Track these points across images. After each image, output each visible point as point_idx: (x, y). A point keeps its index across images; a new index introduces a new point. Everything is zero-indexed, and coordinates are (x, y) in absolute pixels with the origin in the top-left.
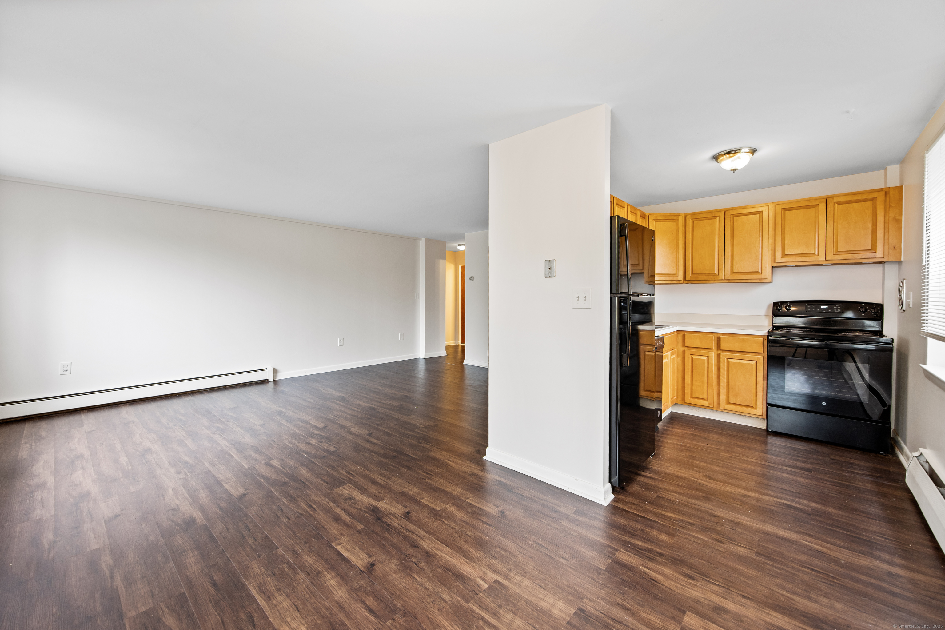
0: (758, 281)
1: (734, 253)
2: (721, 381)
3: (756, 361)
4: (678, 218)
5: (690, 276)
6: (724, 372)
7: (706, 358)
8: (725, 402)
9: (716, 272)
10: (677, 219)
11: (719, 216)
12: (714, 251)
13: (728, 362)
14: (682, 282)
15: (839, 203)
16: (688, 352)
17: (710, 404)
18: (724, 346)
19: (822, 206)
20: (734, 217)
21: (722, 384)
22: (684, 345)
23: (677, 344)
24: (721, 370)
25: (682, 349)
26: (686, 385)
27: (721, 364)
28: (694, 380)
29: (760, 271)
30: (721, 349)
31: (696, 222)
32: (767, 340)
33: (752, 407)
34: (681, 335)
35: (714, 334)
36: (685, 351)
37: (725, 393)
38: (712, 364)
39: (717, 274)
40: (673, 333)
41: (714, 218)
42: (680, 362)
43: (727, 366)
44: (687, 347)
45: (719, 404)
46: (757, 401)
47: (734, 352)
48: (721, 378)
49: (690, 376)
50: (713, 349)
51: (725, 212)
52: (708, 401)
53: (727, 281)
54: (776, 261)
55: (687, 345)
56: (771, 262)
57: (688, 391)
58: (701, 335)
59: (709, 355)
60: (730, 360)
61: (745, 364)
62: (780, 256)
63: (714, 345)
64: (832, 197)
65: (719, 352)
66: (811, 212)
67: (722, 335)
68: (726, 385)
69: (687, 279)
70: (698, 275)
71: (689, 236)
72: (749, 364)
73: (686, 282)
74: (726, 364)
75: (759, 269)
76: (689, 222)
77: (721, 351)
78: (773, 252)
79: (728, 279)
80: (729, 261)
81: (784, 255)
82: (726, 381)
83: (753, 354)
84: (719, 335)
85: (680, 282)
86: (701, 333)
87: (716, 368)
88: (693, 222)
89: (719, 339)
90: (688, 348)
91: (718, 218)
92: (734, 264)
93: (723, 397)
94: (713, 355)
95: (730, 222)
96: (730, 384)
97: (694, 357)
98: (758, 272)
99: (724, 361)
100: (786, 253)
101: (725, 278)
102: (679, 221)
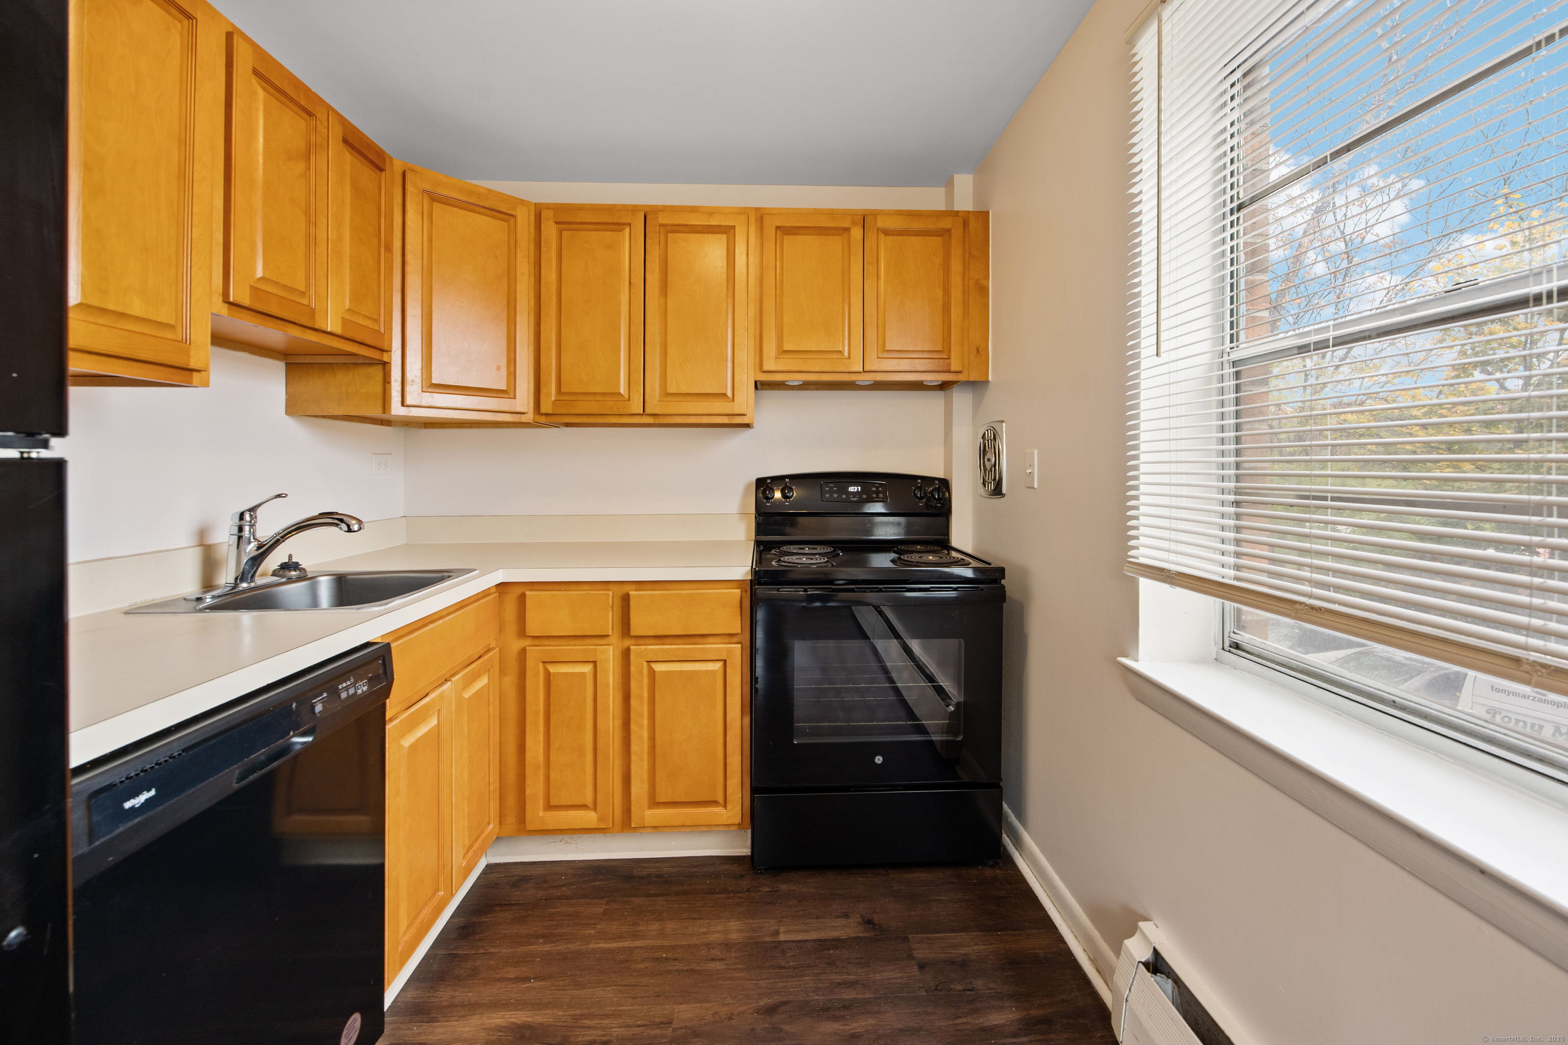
0: (725, 420)
1: (670, 337)
2: (633, 737)
3: (725, 661)
4: (514, 209)
5: (553, 399)
6: (640, 707)
7: (587, 669)
8: (645, 802)
9: (623, 390)
10: (511, 212)
11: (630, 225)
12: (617, 328)
13: (652, 673)
14: (529, 417)
15: (887, 232)
16: (534, 654)
17: (600, 819)
18: (638, 625)
19: (857, 233)
20: (667, 232)
21: (634, 748)
22: (522, 632)
23: (501, 629)
24: (634, 702)
25: (516, 645)
26: (529, 771)
27: (633, 684)
28: (554, 747)
29: (729, 394)
30: (632, 634)
31: (569, 232)
32: (749, 593)
33: (714, 803)
34: (511, 598)
35: (611, 587)
36: (524, 650)
37: (645, 775)
38: (608, 686)
39: (627, 396)
40: (485, 594)
41: (617, 226)
42: (511, 692)
43: (649, 687)
44: (533, 637)
45: (627, 811)
46: (728, 783)
47: (668, 641)
48: (633, 726)
49: (541, 737)
50: (608, 636)
51: (645, 217)
52: (595, 809)
53: (650, 420)
54: (765, 368)
55: (533, 628)
56: (753, 369)
57: (535, 788)
58: (574, 593)
59: (599, 658)
60: (658, 667)
61: (696, 673)
62: (773, 354)
63: (609, 622)
64: (875, 214)
65: (627, 642)
66: (835, 243)
67: (634, 587)
68: (646, 747)
69: (543, 410)
70: (574, 398)
71: (550, 275)
72: (706, 671)
73: (543, 419)
74: (645, 680)
75: (727, 389)
76: (550, 231)
77: (633, 641)
78: (758, 344)
79: (653, 412)
80: (658, 359)
81: (783, 352)
82: (645, 734)
83: (718, 639)
84: (626, 589)
85: (524, 419)
86: (573, 587)
87: (619, 696)
88: (561, 231)
89: (626, 600)
90: (536, 642)
91: (627, 229)
92: (668, 369)
93: (639, 788)
94: (609, 655)
95: (657, 246)
96: (658, 742)
97: (553, 669)
98: (724, 395)
99: (641, 672)
100: (787, 347)
101: (648, 411)
102: (519, 220)
